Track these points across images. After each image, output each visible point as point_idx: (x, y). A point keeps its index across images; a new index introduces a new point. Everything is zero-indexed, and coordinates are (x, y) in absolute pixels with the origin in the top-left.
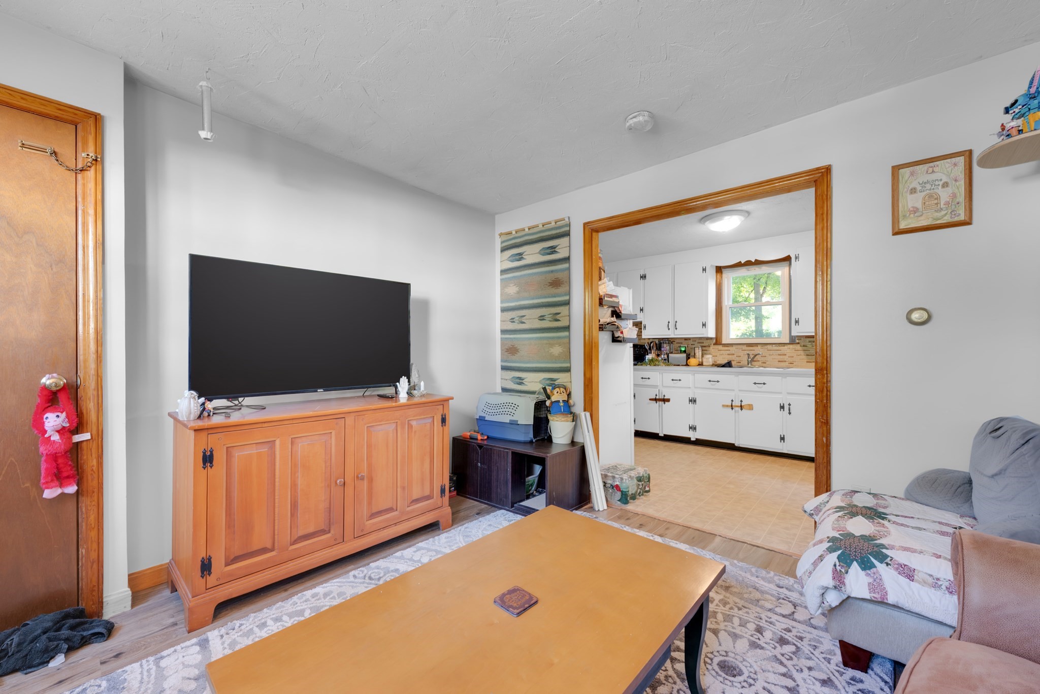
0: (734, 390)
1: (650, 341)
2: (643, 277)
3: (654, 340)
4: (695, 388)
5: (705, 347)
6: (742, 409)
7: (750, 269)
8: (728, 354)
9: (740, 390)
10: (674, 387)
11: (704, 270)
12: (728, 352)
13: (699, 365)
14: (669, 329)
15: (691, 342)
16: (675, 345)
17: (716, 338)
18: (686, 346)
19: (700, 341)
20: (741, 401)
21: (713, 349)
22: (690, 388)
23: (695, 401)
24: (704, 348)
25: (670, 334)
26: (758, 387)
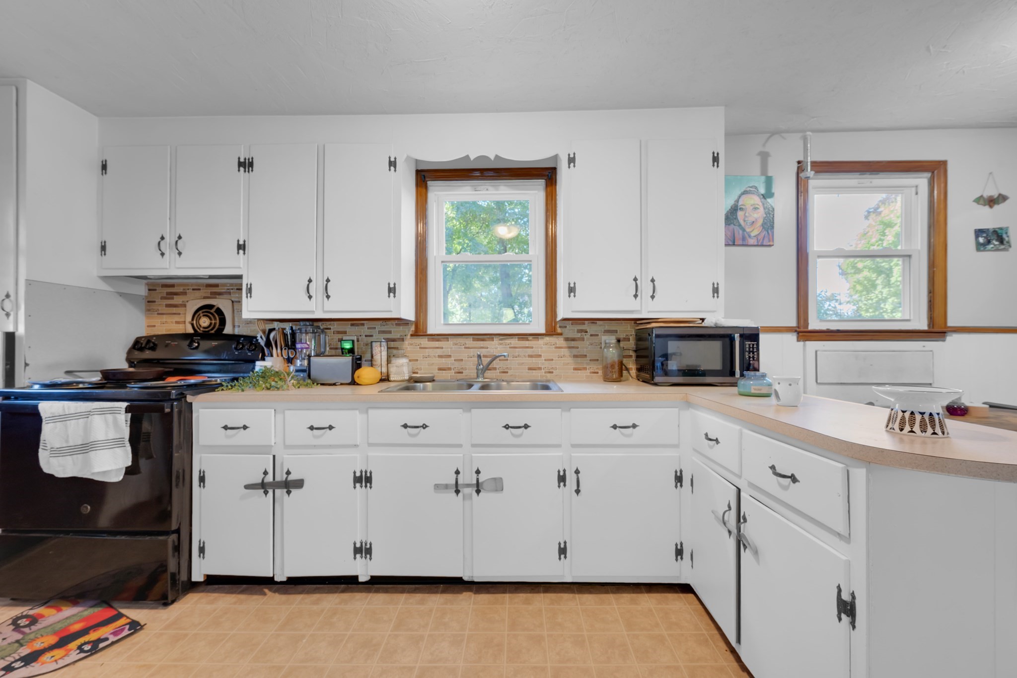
0: (460, 446)
1: (269, 326)
2: (246, 165)
3: (276, 325)
4: (370, 445)
5: (394, 340)
6: (478, 492)
7: (479, 188)
8: (440, 357)
9: (473, 446)
10: (315, 446)
11: (392, 164)
12: (439, 352)
13: (382, 380)
14: (310, 297)
15: (365, 330)
16: (330, 338)
17: (417, 323)
18: (355, 338)
19: (384, 328)
20: (478, 472)
21: (410, 345)
22: (356, 446)
23: (369, 480)
24: (392, 344)
25: (316, 310)
26: (512, 434)
